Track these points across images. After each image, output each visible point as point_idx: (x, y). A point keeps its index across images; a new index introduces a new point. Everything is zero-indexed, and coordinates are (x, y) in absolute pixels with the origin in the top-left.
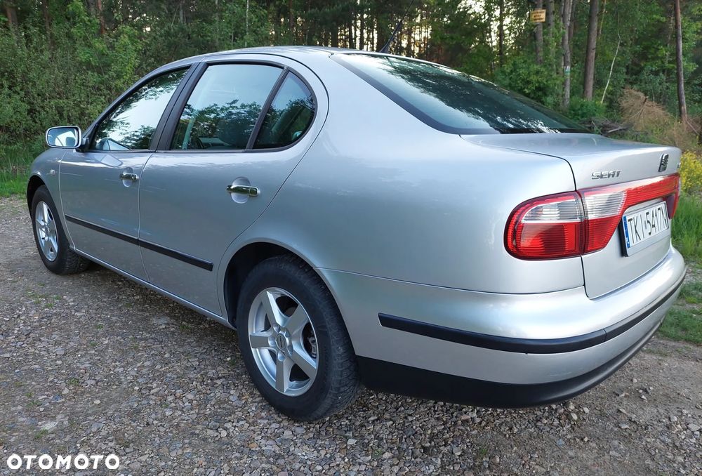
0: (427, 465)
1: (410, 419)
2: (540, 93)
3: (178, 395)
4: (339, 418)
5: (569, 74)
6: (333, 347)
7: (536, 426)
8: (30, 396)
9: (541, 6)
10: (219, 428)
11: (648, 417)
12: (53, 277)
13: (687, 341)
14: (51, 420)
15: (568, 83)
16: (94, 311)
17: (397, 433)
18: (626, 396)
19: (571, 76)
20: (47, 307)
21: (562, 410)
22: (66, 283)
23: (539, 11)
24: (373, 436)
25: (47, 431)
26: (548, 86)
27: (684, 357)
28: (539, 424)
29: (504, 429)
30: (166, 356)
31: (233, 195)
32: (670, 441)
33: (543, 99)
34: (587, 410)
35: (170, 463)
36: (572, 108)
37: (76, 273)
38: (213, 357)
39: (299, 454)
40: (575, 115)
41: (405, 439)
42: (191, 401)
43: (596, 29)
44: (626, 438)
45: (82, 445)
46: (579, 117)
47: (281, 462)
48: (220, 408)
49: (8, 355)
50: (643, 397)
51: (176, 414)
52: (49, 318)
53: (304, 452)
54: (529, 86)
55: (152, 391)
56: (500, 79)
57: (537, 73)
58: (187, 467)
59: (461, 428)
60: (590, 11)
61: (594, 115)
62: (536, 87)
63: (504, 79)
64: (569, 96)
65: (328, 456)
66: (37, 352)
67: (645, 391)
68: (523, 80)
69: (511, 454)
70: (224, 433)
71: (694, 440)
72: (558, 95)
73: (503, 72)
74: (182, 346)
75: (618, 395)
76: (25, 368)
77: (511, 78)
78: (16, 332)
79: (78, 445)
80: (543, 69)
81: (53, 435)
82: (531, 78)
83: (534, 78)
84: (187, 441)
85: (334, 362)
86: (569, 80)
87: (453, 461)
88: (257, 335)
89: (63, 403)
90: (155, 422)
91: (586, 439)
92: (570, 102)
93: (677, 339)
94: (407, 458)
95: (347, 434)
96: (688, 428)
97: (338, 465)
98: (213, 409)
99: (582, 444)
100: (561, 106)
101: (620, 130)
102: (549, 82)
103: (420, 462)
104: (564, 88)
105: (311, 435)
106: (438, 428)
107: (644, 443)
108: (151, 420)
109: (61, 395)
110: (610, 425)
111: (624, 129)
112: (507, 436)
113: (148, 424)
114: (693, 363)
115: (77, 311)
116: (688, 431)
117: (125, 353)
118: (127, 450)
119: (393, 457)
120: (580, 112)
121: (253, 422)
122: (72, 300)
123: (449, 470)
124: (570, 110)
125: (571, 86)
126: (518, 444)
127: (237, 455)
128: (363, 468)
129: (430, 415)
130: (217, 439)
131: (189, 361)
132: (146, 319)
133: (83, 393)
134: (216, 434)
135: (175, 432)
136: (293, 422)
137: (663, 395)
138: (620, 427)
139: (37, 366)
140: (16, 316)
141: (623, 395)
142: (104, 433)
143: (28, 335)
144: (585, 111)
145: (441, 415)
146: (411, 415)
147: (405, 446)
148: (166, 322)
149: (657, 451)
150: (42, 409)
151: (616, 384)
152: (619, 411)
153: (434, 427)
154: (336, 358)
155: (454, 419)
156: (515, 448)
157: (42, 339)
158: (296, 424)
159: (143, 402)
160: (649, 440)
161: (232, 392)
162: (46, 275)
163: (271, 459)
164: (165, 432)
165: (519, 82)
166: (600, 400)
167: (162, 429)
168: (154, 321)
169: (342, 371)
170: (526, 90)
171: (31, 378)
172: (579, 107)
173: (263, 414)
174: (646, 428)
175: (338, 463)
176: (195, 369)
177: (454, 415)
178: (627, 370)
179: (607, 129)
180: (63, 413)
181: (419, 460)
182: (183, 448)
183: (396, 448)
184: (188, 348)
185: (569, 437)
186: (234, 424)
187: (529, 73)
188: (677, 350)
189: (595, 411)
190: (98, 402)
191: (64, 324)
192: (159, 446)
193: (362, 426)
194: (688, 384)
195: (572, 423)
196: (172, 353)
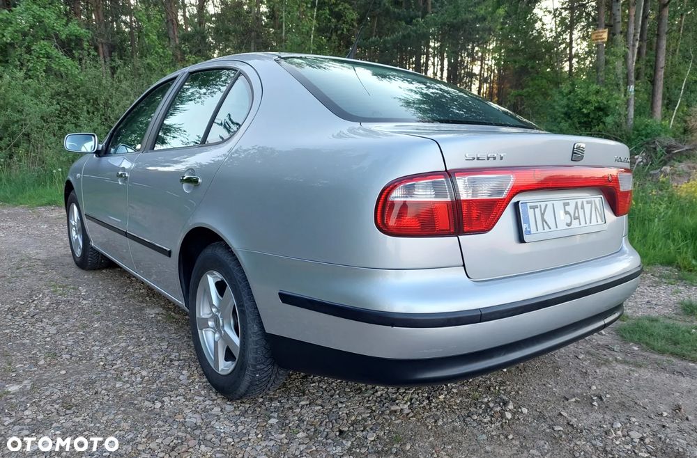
0: (335, 446)
1: (340, 405)
2: (601, 113)
3: (135, 371)
4: (271, 400)
5: (633, 93)
6: (249, 325)
7: (464, 420)
8: (10, 364)
9: (603, 25)
10: (156, 400)
11: (590, 422)
12: (79, 271)
13: (672, 354)
14: (18, 384)
15: (632, 102)
16: (100, 300)
17: (320, 417)
18: (576, 401)
19: (635, 96)
20: (60, 295)
21: (499, 409)
22: (87, 276)
23: (600, 31)
24: (296, 418)
25: (10, 392)
26: (609, 107)
27: (660, 368)
28: (468, 419)
29: (430, 422)
30: (142, 340)
31: (185, 186)
32: (602, 445)
33: (604, 119)
34: (525, 410)
35: (98, 425)
36: (636, 129)
37: (99, 269)
38: (183, 343)
39: (218, 427)
40: (639, 135)
41: (326, 422)
42: (143, 378)
43: (664, 47)
44: (555, 439)
45: (32, 405)
46: (643, 138)
47: (197, 432)
48: (166, 384)
49: (8, 331)
50: (595, 403)
51: (125, 387)
52: (58, 304)
53: (223, 427)
54: (588, 106)
55: (115, 367)
56: (557, 99)
57: (597, 92)
58: (111, 429)
59: (387, 417)
60: (658, 30)
61: (659, 135)
62: (595, 107)
63: (560, 99)
64: (632, 117)
65: (245, 431)
66: (34, 330)
67: (600, 398)
68: (582, 100)
69: (424, 444)
70: (158, 405)
71: (629, 447)
72: (620, 114)
73: (561, 93)
74: (161, 332)
75: (567, 400)
76: (18, 342)
77: (569, 99)
78: (25, 313)
79: (28, 405)
80: (603, 89)
81: (13, 396)
82: (590, 98)
83: (593, 98)
84: (122, 409)
85: (250, 339)
86: (633, 99)
87: (363, 445)
88: (204, 317)
89: (35, 371)
90: (103, 392)
91: (510, 437)
92: (634, 122)
93: (662, 352)
94: (319, 439)
95: (272, 414)
96: (628, 435)
97: (249, 440)
98: (159, 385)
99: (504, 441)
100: (624, 127)
101: (687, 150)
102: (610, 102)
103: (330, 443)
104: (627, 108)
105: (238, 413)
106: (363, 415)
107: (572, 445)
108: (100, 390)
109: (36, 365)
110: (544, 426)
111: (690, 149)
112: (430, 427)
113: (96, 393)
114: (667, 375)
115: (85, 300)
116: (627, 438)
117: (108, 335)
118: (68, 412)
119: (307, 437)
120: (644, 132)
121: (190, 399)
122: (85, 290)
123: (355, 452)
124: (634, 130)
125: (635, 106)
126: (437, 435)
127: (160, 423)
128: (272, 443)
129: (361, 404)
130: (150, 409)
131: (159, 345)
132: (142, 309)
133: (55, 365)
134: (151, 405)
135: (116, 400)
136: (226, 400)
137: (619, 403)
138: (553, 429)
139: (28, 341)
140: (31, 301)
141: (574, 400)
142: (55, 397)
143: (33, 317)
144: (649, 131)
145: (372, 405)
146: (341, 403)
147: (322, 429)
148: (157, 312)
149: (582, 453)
150: (14, 375)
151: (572, 390)
152: (560, 414)
153: (360, 414)
154: (252, 335)
155: (384, 409)
156: (431, 439)
157: (44, 320)
158: (228, 403)
159: (102, 375)
160: (578, 443)
161: (184, 372)
162: (74, 270)
163: (189, 429)
164: (108, 400)
165: (577, 102)
166: (545, 402)
167: (106, 398)
168: (148, 311)
169: (257, 348)
170: (584, 110)
171: (19, 351)
172: (643, 127)
173: (203, 393)
174: (582, 431)
175: (250, 437)
176: (162, 351)
177: (386, 405)
178: (590, 377)
179: (672, 149)
180: (30, 379)
181: (330, 441)
182: (116, 414)
183: (313, 430)
184: (165, 334)
185: (494, 433)
186: (172, 399)
187: (588, 93)
188: (656, 363)
189: (534, 413)
190: (63, 372)
191: (69, 309)
192: (97, 411)
193: (291, 408)
194: (652, 395)
195: (504, 421)
196: (149, 338)
